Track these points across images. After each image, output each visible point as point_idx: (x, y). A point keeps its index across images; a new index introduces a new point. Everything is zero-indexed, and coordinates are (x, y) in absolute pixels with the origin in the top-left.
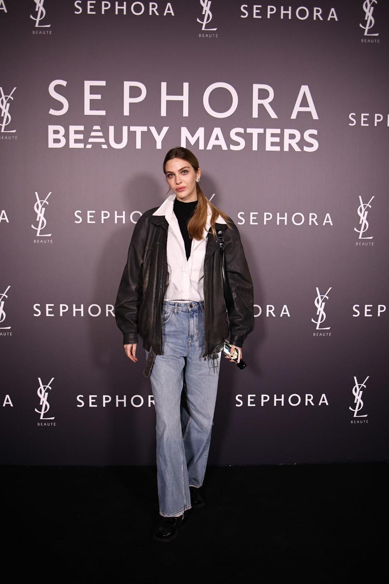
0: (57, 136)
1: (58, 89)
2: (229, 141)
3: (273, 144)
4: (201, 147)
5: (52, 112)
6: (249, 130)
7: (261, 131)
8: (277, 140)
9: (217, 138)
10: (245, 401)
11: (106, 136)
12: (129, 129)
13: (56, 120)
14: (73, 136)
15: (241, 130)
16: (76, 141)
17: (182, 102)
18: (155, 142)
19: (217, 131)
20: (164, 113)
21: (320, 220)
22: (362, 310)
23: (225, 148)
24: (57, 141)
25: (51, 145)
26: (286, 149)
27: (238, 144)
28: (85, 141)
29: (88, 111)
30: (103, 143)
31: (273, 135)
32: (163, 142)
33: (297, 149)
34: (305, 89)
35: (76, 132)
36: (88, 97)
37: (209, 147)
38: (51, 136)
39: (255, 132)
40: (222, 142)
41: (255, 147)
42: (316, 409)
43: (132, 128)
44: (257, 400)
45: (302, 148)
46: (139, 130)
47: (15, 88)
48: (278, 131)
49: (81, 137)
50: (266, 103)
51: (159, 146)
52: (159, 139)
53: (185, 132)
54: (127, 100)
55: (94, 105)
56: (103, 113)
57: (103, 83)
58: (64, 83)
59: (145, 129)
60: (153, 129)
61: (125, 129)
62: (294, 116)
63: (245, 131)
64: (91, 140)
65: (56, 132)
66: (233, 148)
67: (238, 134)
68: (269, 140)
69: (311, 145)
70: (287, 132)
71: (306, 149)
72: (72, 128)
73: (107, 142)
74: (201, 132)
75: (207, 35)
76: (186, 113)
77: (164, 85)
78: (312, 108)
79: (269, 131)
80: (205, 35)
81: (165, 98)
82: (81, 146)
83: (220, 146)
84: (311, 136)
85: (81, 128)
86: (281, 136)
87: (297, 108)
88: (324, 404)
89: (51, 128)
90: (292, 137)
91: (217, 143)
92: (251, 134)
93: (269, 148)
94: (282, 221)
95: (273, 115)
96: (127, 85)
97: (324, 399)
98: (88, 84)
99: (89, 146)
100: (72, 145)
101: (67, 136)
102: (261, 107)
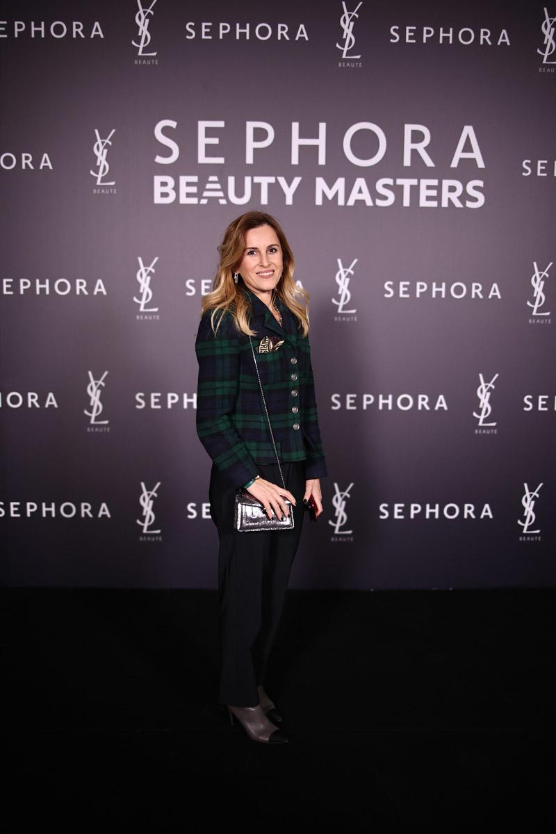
0: (164, 189)
1: (166, 131)
2: (375, 195)
3: (429, 198)
4: (341, 202)
5: (159, 160)
6: (399, 182)
7: (414, 182)
8: (434, 193)
9: (360, 191)
10: (391, 512)
11: (224, 189)
12: (252, 180)
13: (164, 170)
14: (184, 189)
15: (390, 181)
16: (189, 195)
17: (318, 146)
18: (284, 196)
19: (360, 182)
20: (295, 160)
21: (486, 291)
22: (535, 402)
23: (369, 203)
24: (165, 195)
25: (158, 200)
26: (445, 204)
27: (385, 198)
28: (199, 195)
29: (202, 159)
30: (221, 198)
31: (429, 187)
32: (295, 196)
33: (458, 204)
34: (468, 131)
35: (189, 184)
36: (203, 141)
37: (351, 202)
38: (158, 190)
39: (407, 183)
40: (366, 197)
41: (406, 203)
42: (478, 522)
43: (257, 179)
44: (406, 511)
45: (464, 203)
46: (265, 181)
47: (113, 131)
48: (435, 182)
49: (194, 190)
50: (420, 147)
51: (289, 201)
52: (289, 191)
53: (320, 183)
54: (251, 145)
55: (210, 151)
56: (221, 160)
57: (221, 124)
58: (173, 124)
59: (272, 180)
60: (282, 180)
61: (248, 180)
62: (454, 164)
63: (395, 182)
64: (206, 194)
65: (164, 184)
66: (379, 203)
67: (386, 186)
68: (424, 193)
69: (475, 200)
70: (446, 183)
71: (469, 204)
72: (184, 180)
73: (226, 197)
74: (340, 183)
75: (348, 64)
76: (322, 160)
77: (295, 127)
78: (477, 154)
79: (424, 183)
80: (346, 64)
81: (296, 142)
82: (194, 201)
83: (364, 201)
84: (476, 188)
85: (195, 179)
86: (439, 188)
87: (459, 154)
88: (486, 517)
89: (158, 180)
90: (452, 189)
91: (360, 197)
92: (402, 186)
93: (423, 203)
94: (439, 293)
95: (429, 163)
96: (251, 126)
97: (487, 512)
98: (202, 125)
99: (204, 202)
100: (184, 200)
101: (176, 188)
102: (414, 153)
